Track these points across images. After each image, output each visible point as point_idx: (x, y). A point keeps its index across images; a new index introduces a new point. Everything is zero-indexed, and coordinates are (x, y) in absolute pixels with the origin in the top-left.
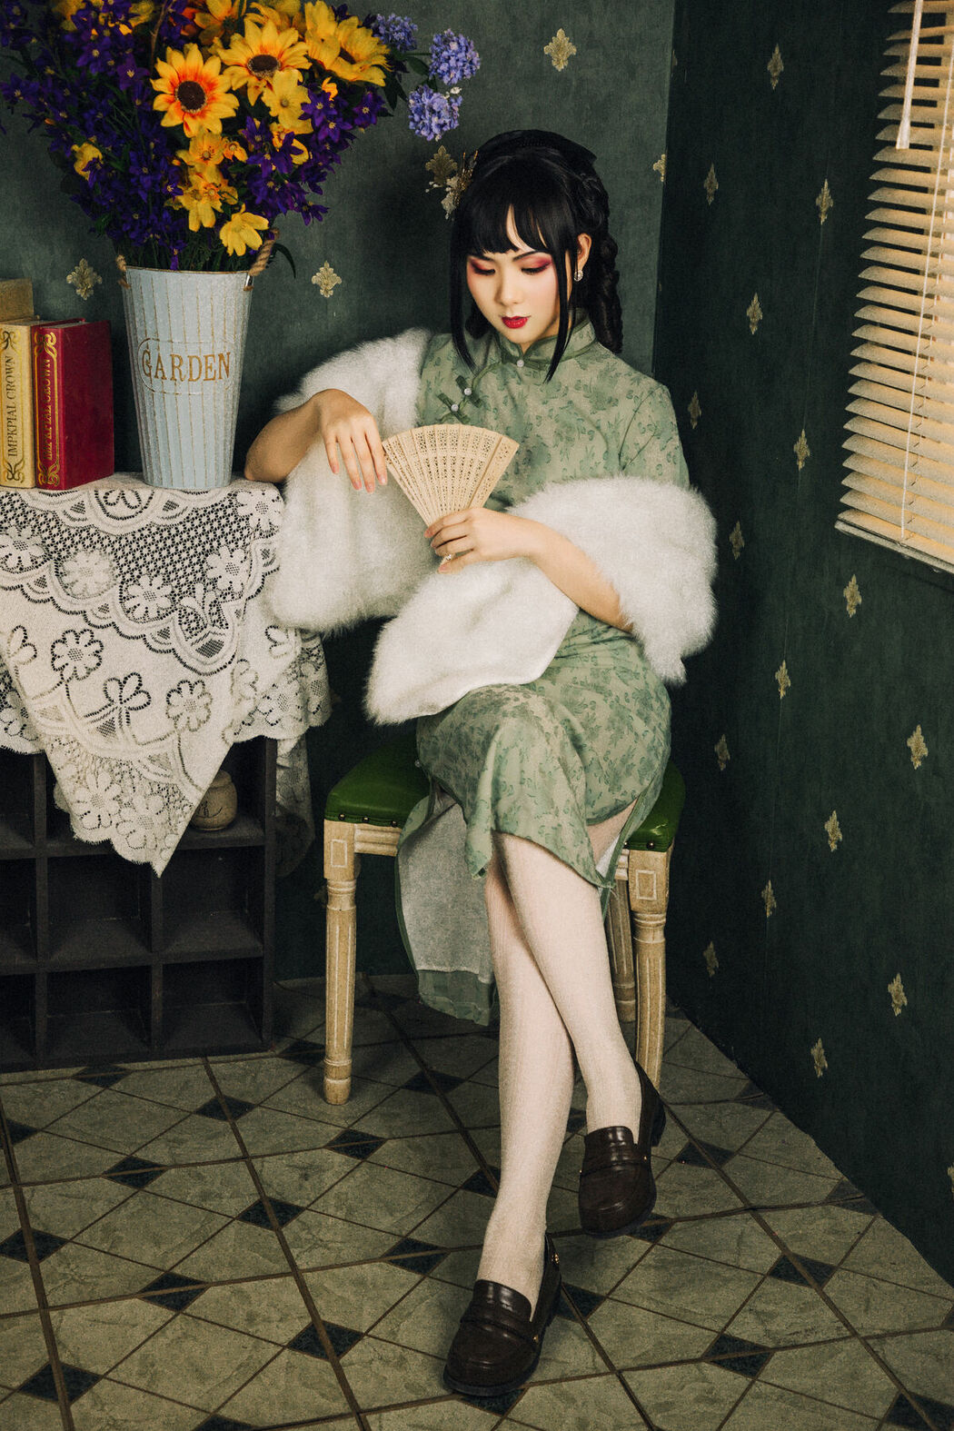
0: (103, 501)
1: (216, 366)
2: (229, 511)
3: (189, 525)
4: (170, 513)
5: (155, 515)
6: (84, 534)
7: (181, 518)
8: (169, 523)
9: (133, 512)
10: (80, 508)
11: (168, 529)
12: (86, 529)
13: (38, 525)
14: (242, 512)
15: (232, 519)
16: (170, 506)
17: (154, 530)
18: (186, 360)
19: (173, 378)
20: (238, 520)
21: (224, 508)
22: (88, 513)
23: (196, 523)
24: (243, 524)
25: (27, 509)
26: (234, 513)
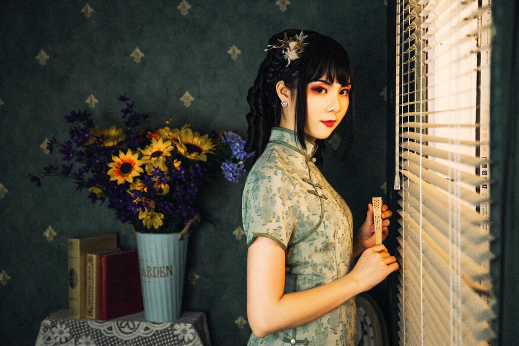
0: (119, 325)
1: (165, 271)
2: (170, 332)
3: (154, 338)
4: (147, 332)
5: (141, 332)
6: (112, 340)
7: (151, 334)
8: (147, 336)
9: (131, 331)
10: (110, 329)
11: (145, 338)
12: (112, 337)
13: (93, 335)
14: (175, 333)
15: (171, 336)
16: (147, 329)
17: (140, 339)
18: (152, 269)
19: (148, 276)
20: (174, 336)
21: (168, 331)
22: (114, 331)
23: (157, 336)
24: (175, 338)
25: (90, 328)
26: (172, 333)
